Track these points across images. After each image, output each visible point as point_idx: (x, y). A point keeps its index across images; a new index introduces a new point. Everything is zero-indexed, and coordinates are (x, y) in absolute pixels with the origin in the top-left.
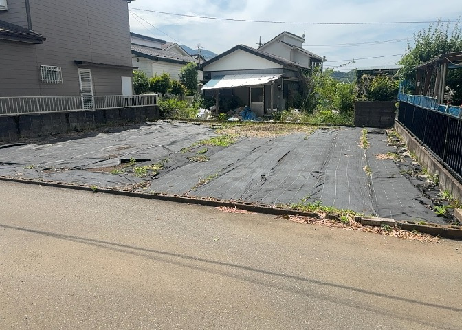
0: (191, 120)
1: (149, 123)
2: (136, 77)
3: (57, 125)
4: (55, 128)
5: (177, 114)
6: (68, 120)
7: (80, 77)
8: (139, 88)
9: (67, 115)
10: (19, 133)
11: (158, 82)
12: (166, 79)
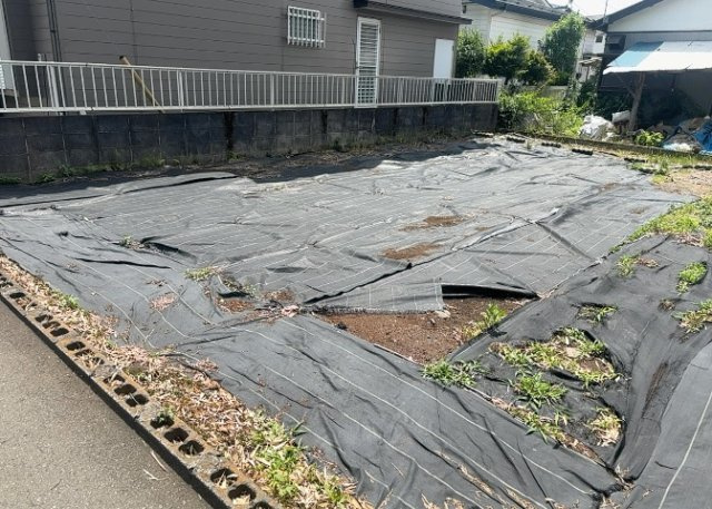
0: (567, 140)
1: (478, 141)
2: (461, 42)
3: (302, 135)
4: (298, 140)
5: (537, 123)
6: (325, 125)
7: (359, 34)
8: (463, 66)
9: (324, 114)
10: (230, 147)
11: (502, 53)
12: (519, 47)
